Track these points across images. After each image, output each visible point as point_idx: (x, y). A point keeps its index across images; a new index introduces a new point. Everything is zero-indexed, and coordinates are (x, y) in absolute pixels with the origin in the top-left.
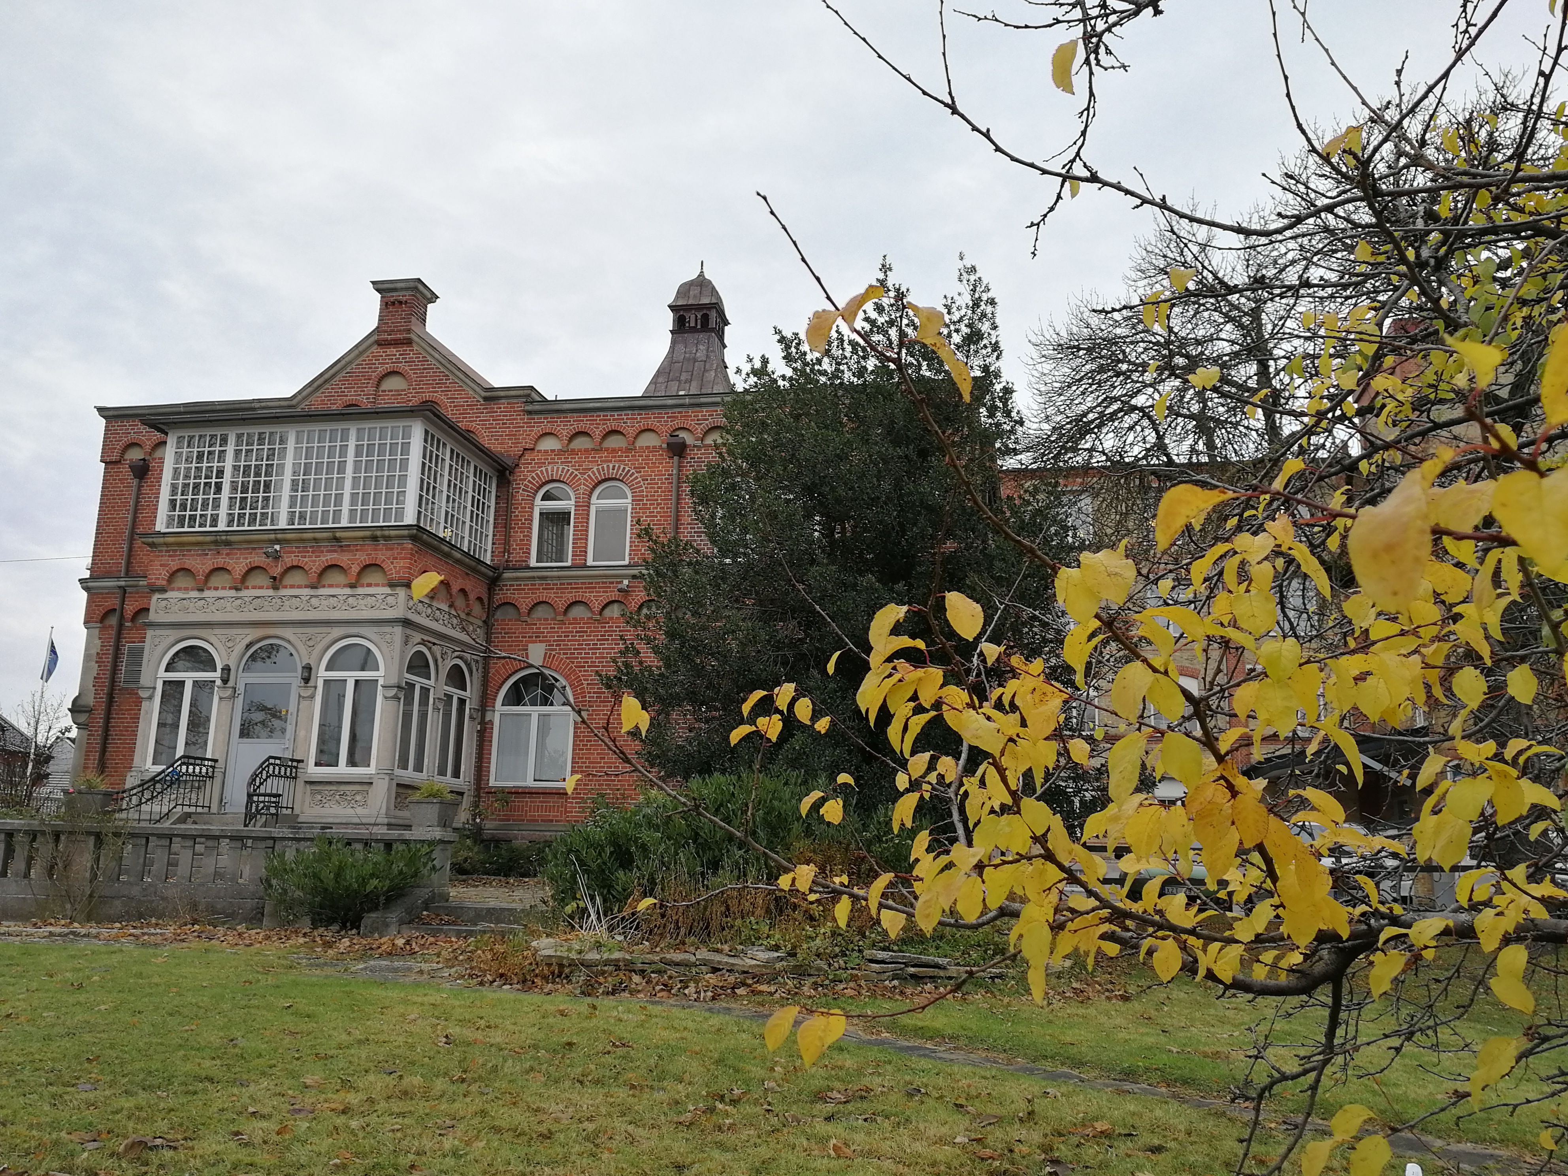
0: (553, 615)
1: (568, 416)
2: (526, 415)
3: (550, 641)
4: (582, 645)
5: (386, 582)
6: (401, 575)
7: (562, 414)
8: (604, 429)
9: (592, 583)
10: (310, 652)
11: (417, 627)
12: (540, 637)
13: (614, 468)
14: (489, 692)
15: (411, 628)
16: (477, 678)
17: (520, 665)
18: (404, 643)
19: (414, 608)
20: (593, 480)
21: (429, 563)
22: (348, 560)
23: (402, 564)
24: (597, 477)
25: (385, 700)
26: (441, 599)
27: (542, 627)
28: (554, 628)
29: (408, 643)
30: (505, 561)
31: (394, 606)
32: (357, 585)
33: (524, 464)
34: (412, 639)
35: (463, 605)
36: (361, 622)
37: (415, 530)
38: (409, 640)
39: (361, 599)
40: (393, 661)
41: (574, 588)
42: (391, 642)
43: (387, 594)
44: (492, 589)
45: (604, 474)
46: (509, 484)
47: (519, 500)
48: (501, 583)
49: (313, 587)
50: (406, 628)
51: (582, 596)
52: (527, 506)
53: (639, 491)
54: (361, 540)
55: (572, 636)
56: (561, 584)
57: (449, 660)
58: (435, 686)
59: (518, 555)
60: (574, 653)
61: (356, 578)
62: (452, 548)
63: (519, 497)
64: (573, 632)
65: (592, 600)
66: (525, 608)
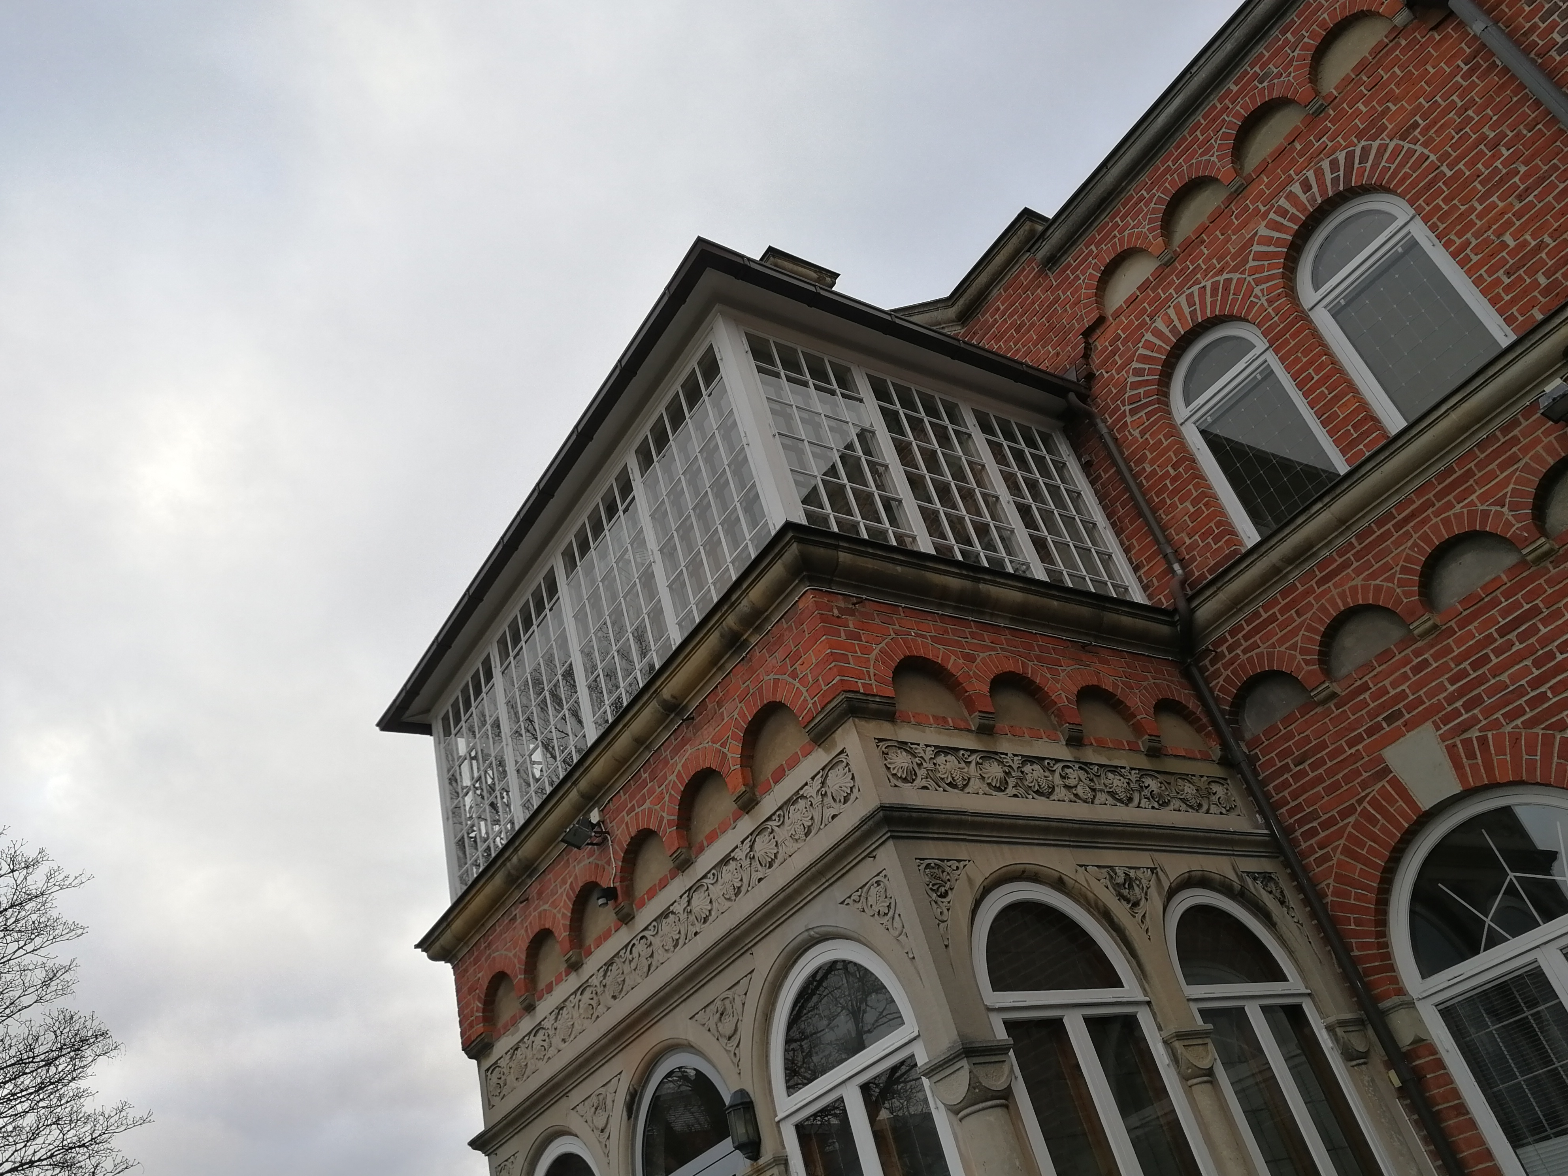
0: (1396, 633)
1: (1132, 191)
2: (1050, 274)
3: (1439, 707)
4: (1551, 656)
5: (807, 739)
6: (825, 688)
7: (1117, 201)
8: (1225, 136)
9: (1450, 471)
10: (735, 1054)
11: (960, 824)
12: (1398, 714)
13: (1306, 186)
14: (1356, 953)
15: (936, 836)
16: (1294, 927)
17: (1398, 826)
18: (930, 892)
19: (921, 773)
20: (1275, 255)
21: (917, 635)
22: (713, 742)
23: (814, 661)
24: (1278, 242)
25: (955, 1120)
26: (1025, 730)
27: (1387, 683)
28: (1425, 663)
29: (948, 886)
30: (1183, 583)
31: (851, 791)
32: (757, 793)
33: (1104, 363)
34: (958, 872)
35: (1124, 733)
36: (798, 892)
37: (795, 545)
38: (945, 876)
39: (778, 826)
40: (916, 968)
41: (1406, 520)
42: (889, 907)
43: (823, 769)
44: (1195, 671)
45: (1293, 219)
46: (1095, 425)
47: (1135, 440)
48: (1208, 644)
49: (683, 865)
50: (918, 841)
51: (1446, 522)
52: (1161, 436)
53: (1414, 168)
54: (715, 669)
55: (1498, 652)
56: (1360, 537)
57: (1156, 901)
58: (1147, 999)
59: (1208, 554)
60: (1543, 697)
61: (744, 778)
62: (972, 574)
63: (1132, 435)
64: (1490, 639)
65: (1485, 514)
66: (1307, 662)
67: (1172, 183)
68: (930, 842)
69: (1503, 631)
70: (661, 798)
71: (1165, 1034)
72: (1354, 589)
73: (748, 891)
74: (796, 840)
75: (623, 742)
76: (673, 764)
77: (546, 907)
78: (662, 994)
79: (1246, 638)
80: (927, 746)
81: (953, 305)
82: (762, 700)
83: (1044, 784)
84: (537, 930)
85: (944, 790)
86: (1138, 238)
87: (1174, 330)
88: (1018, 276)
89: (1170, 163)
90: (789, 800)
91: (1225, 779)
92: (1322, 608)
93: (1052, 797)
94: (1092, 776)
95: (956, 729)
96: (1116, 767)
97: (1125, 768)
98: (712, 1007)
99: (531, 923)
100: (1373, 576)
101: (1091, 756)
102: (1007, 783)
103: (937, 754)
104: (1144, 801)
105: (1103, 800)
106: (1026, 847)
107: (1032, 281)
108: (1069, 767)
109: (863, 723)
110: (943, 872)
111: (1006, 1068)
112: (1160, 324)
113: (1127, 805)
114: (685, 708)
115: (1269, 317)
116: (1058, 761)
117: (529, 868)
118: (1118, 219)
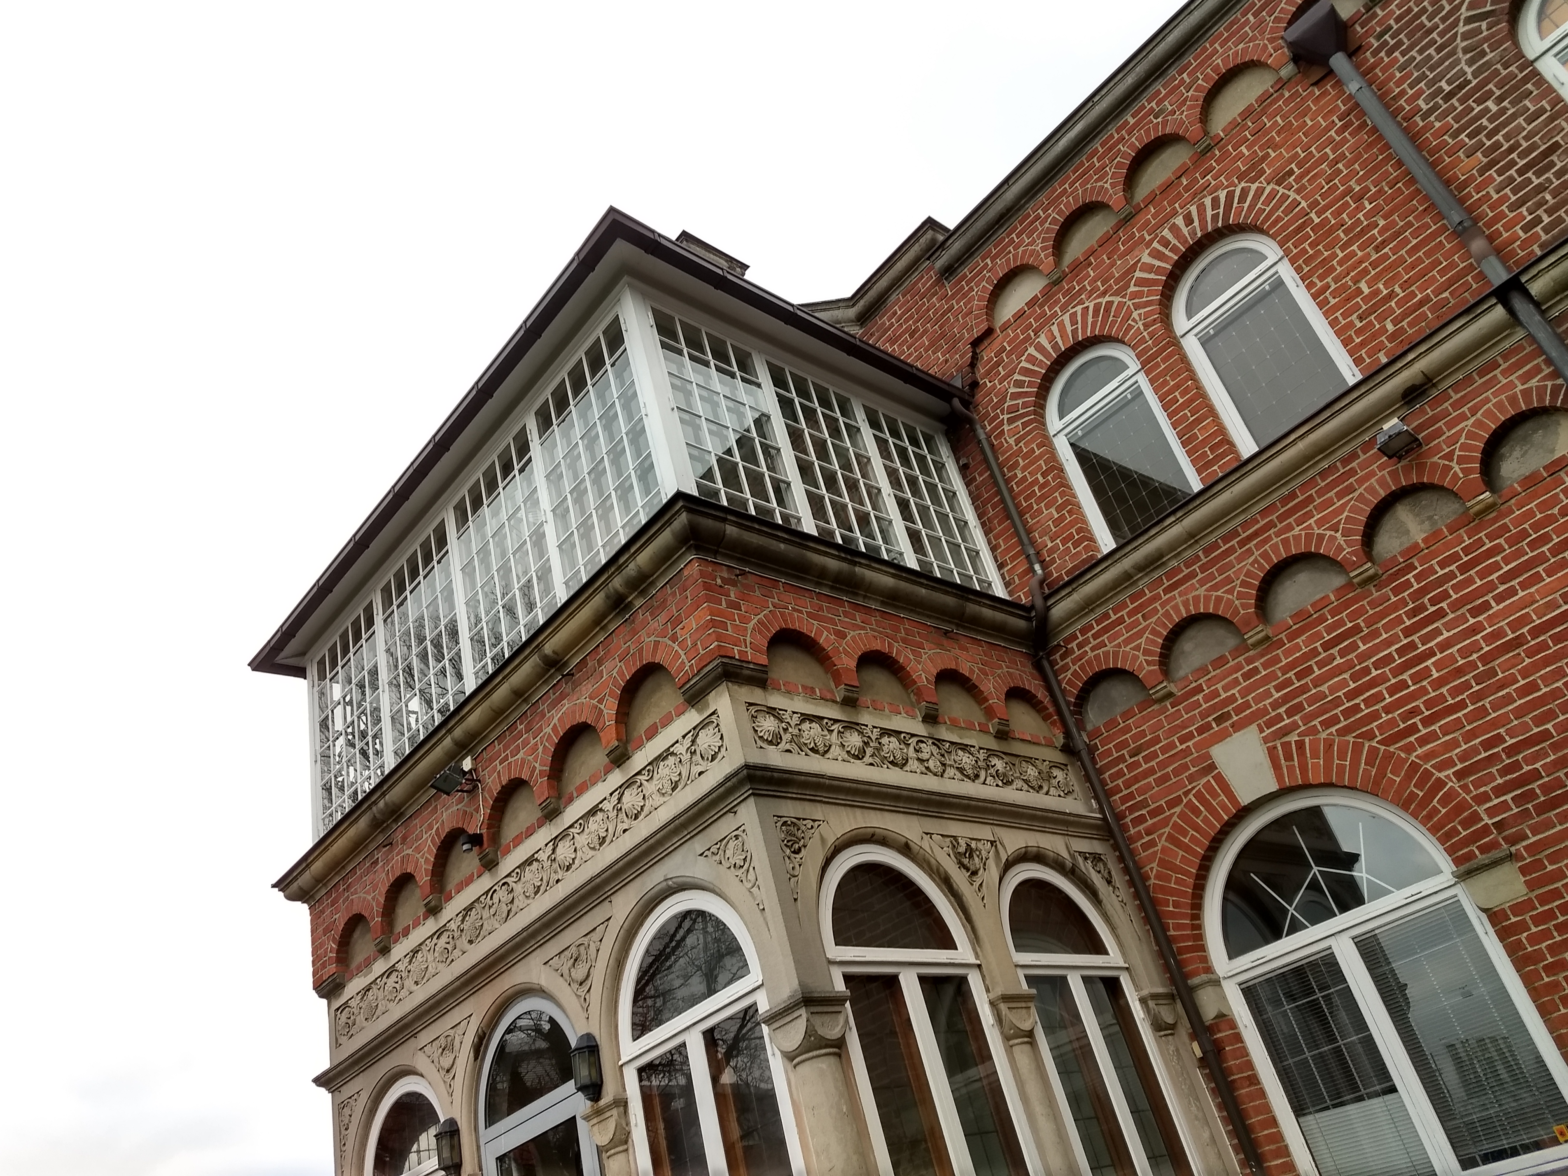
0: (1232, 642)
1: (1029, 210)
2: (946, 283)
3: (1264, 712)
4: (1366, 671)
5: (681, 700)
6: (702, 652)
7: (1014, 218)
8: (1119, 165)
9: (1292, 495)
10: (585, 999)
11: (818, 787)
12: (1228, 716)
13: (1189, 220)
14: (1172, 933)
15: (794, 796)
16: (1118, 905)
17: (1218, 817)
18: (784, 848)
19: (786, 737)
20: (1154, 282)
21: (794, 609)
22: (591, 698)
23: (694, 626)
24: (1158, 270)
25: (790, 1066)
26: (886, 705)
27: (1219, 686)
28: (1256, 671)
29: (801, 843)
30: (1042, 583)
31: (719, 750)
32: (629, 749)
33: (988, 373)
34: (813, 831)
35: (977, 715)
36: (660, 843)
37: (684, 514)
38: (799, 834)
39: (647, 781)
40: (765, 919)
41: (1249, 539)
42: (745, 860)
43: (694, 728)
44: (1046, 664)
45: (1174, 250)
46: (974, 430)
47: (1010, 447)
48: (1060, 640)
49: (551, 814)
50: (777, 800)
51: (1286, 542)
52: (1034, 446)
53: (1286, 212)
54: (598, 629)
55: (1320, 665)
56: (1207, 551)
57: (993, 871)
58: (978, 962)
59: (1067, 558)
60: (1356, 709)
61: (617, 733)
62: (849, 557)
63: (1007, 443)
64: (1314, 653)
65: (1321, 537)
66: (1148, 663)
67: (1067, 206)
68: (789, 802)
69: (1327, 646)
70: (535, 749)
71: (992, 996)
72: (1196, 599)
73: (612, 841)
74: (663, 794)
75: (501, 693)
76: (549, 718)
77: (410, 851)
78: (518, 939)
79: (1095, 637)
80: (794, 713)
81: (853, 305)
82: (641, 660)
83: (898, 755)
84: (398, 873)
85: (806, 755)
86: (1031, 256)
87: (1055, 346)
88: (916, 283)
89: (1067, 186)
90: (660, 756)
91: (1066, 765)
92: (1167, 615)
93: (905, 768)
94: (943, 752)
95: (822, 699)
96: (967, 745)
97: (974, 747)
98: (566, 953)
99: (393, 867)
100: (1215, 588)
101: (945, 734)
102: (865, 752)
103: (802, 721)
104: (989, 778)
105: (952, 775)
106: (878, 812)
107: (929, 289)
108: (922, 742)
109: (736, 687)
110: (798, 830)
111: (841, 1019)
112: (1043, 340)
113: (973, 781)
114: (566, 664)
115: (1143, 341)
116: (913, 735)
117: (395, 813)
118: (1014, 235)
